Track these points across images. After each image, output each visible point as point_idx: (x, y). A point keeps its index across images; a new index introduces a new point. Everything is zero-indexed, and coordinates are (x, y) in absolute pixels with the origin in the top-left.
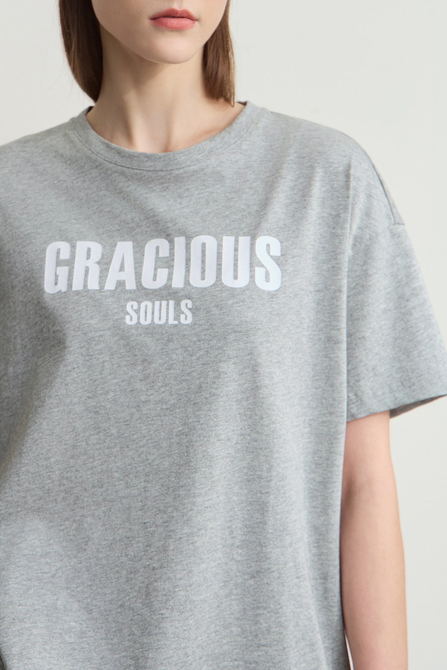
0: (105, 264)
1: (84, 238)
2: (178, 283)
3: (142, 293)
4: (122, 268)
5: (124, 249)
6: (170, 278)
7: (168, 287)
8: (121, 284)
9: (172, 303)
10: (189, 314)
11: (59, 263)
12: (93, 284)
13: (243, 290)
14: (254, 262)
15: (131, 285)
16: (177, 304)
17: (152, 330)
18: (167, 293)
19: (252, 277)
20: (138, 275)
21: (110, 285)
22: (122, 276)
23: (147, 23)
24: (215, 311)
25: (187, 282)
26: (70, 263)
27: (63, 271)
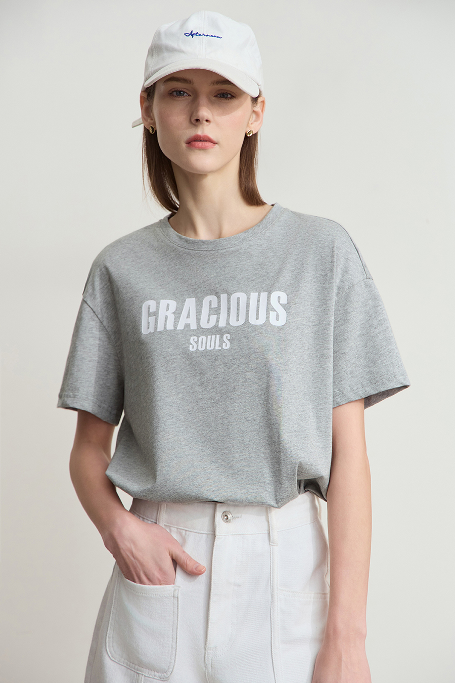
0: (178, 313)
1: (166, 298)
2: (222, 324)
3: (200, 331)
4: (188, 316)
5: (190, 303)
6: (218, 321)
7: (216, 326)
8: (187, 326)
9: (218, 336)
10: (228, 343)
11: (149, 315)
12: (170, 327)
13: (261, 326)
14: (269, 308)
15: (194, 326)
16: (221, 337)
17: (205, 354)
18: (216, 330)
19: (268, 318)
20: (198, 320)
21: (180, 327)
22: (189, 321)
23: (184, 145)
24: (244, 340)
25: (228, 323)
26: (156, 314)
27: (152, 319)
